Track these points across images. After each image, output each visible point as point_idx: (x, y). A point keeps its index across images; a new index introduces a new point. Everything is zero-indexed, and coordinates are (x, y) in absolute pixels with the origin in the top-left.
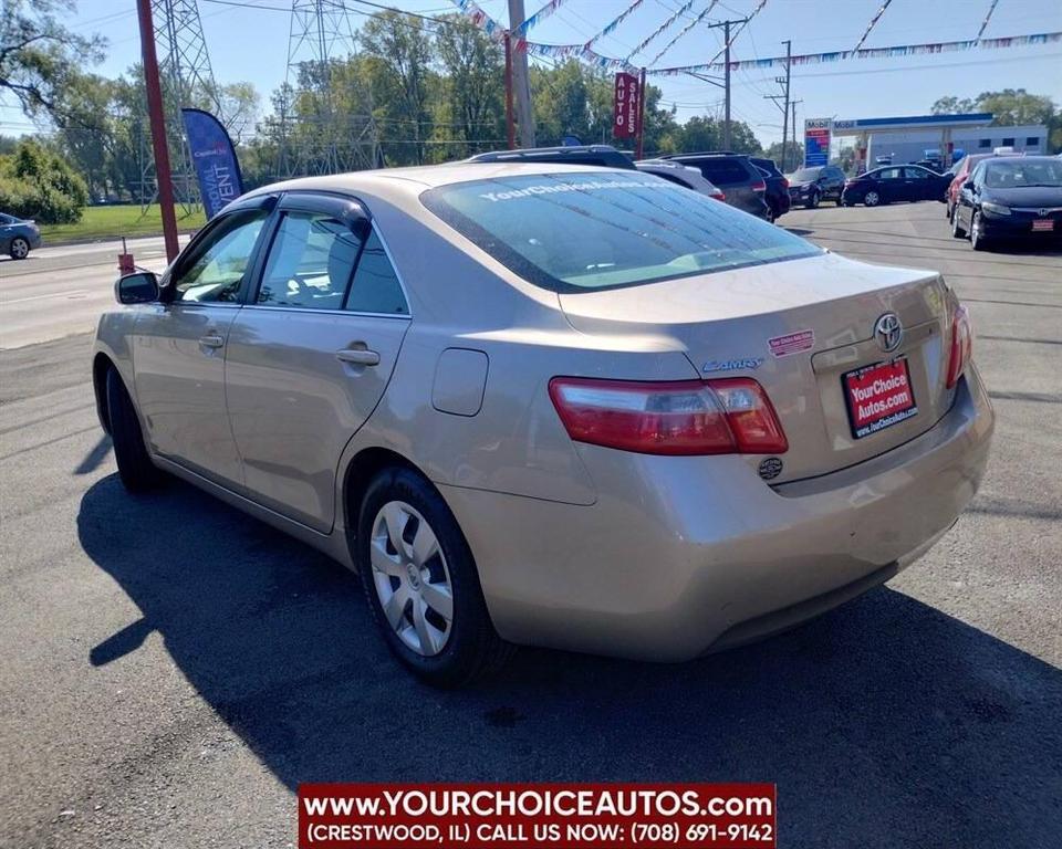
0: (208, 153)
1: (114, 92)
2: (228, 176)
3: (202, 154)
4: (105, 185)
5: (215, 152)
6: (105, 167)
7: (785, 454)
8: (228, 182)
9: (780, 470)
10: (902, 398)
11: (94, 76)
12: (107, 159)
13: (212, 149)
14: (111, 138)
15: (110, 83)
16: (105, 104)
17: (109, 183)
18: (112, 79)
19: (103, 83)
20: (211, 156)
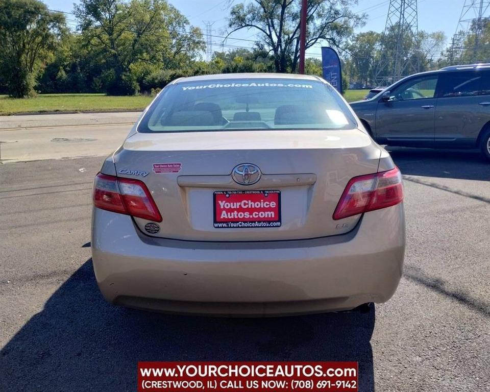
0: (330, 67)
1: (379, 38)
2: (336, 77)
3: (326, 67)
4: (366, 80)
5: (332, 66)
6: (368, 72)
7: (160, 223)
8: (335, 80)
9: (158, 231)
10: (271, 214)
11: (372, 32)
12: (369, 69)
13: (331, 65)
14: (373, 60)
15: (378, 35)
16: (374, 44)
17: (368, 79)
18: (379, 33)
19: (375, 35)
20: (330, 68)
